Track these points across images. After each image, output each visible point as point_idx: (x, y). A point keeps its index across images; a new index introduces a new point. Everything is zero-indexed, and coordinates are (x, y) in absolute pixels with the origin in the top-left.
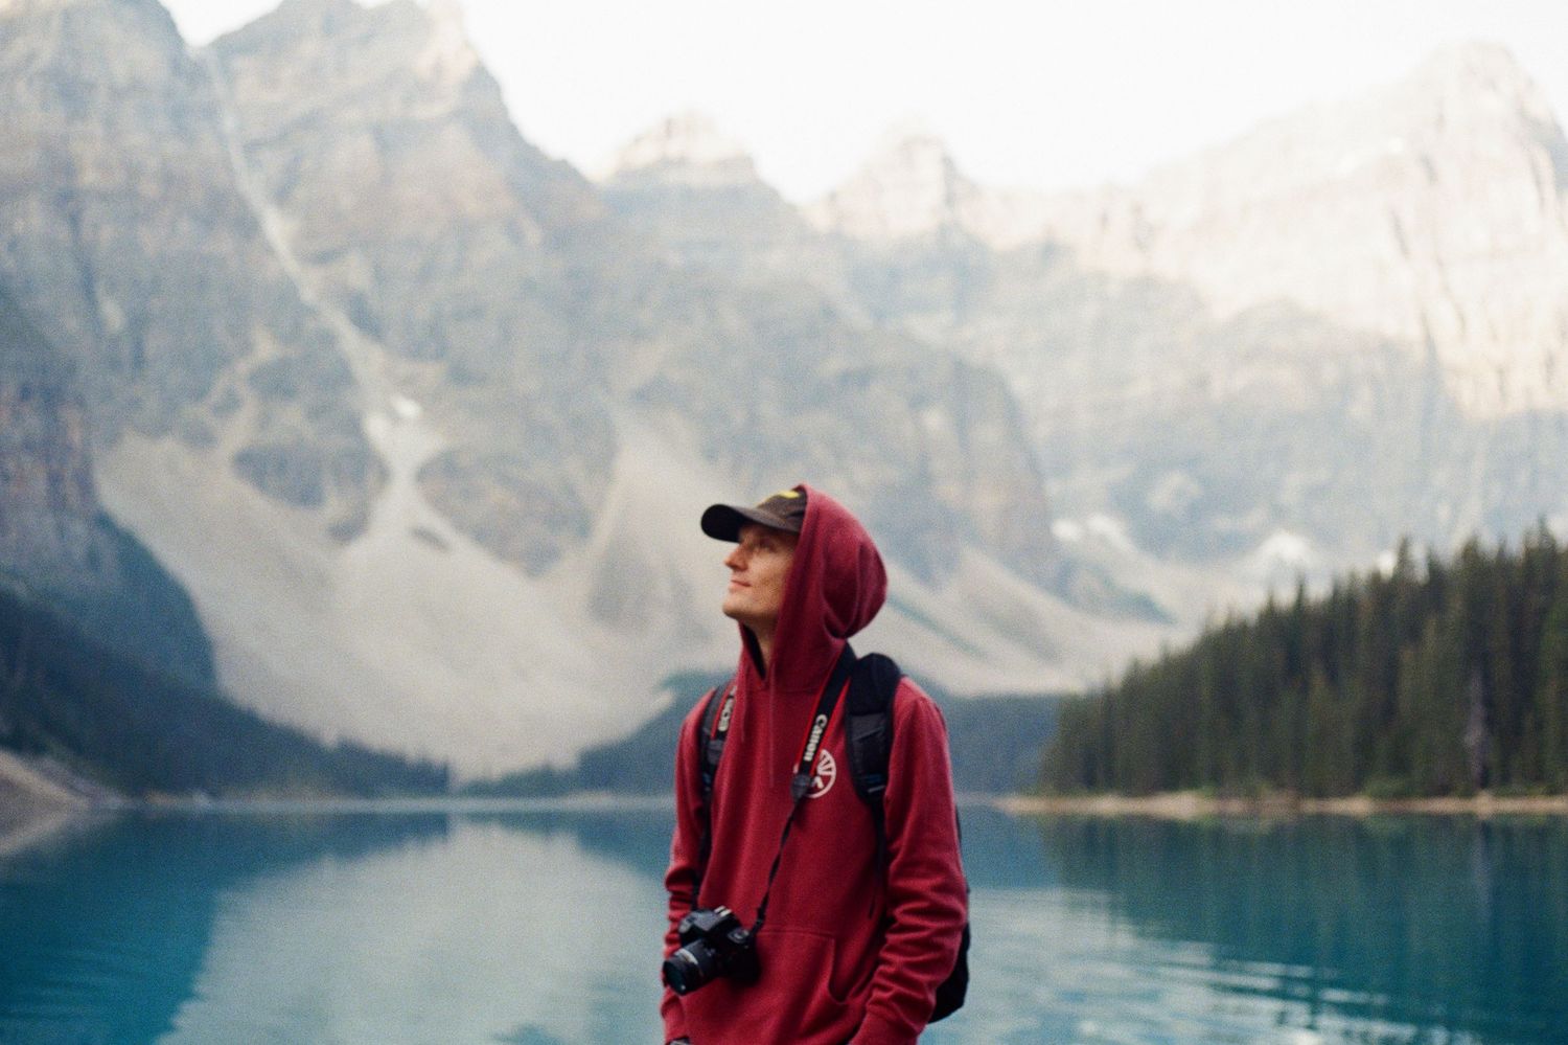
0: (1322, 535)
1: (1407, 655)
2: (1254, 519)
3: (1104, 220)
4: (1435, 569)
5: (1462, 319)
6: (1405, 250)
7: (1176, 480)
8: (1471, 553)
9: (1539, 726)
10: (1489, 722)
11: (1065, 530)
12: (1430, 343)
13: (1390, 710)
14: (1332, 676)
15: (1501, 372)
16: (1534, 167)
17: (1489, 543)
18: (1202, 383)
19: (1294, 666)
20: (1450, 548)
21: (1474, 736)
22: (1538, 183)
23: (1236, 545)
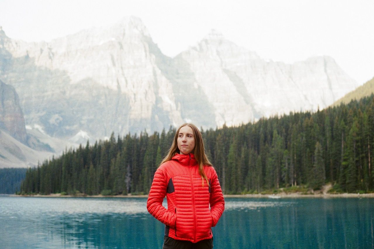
0: (91, 132)
1: (113, 161)
2: (75, 127)
3: (42, 51)
4: (119, 140)
5: (126, 81)
6: (114, 64)
7: (57, 116)
8: (128, 137)
9: (143, 178)
10: (131, 177)
11: (28, 127)
12: (119, 87)
13: (108, 174)
14: (95, 166)
15: (135, 95)
16: (145, 47)
17: (132, 135)
18: (64, 93)
19: (85, 163)
20: (123, 136)
21: (128, 180)
22: (145, 51)
23: (71, 133)
